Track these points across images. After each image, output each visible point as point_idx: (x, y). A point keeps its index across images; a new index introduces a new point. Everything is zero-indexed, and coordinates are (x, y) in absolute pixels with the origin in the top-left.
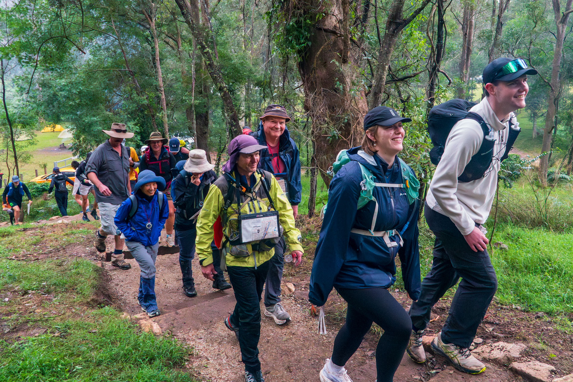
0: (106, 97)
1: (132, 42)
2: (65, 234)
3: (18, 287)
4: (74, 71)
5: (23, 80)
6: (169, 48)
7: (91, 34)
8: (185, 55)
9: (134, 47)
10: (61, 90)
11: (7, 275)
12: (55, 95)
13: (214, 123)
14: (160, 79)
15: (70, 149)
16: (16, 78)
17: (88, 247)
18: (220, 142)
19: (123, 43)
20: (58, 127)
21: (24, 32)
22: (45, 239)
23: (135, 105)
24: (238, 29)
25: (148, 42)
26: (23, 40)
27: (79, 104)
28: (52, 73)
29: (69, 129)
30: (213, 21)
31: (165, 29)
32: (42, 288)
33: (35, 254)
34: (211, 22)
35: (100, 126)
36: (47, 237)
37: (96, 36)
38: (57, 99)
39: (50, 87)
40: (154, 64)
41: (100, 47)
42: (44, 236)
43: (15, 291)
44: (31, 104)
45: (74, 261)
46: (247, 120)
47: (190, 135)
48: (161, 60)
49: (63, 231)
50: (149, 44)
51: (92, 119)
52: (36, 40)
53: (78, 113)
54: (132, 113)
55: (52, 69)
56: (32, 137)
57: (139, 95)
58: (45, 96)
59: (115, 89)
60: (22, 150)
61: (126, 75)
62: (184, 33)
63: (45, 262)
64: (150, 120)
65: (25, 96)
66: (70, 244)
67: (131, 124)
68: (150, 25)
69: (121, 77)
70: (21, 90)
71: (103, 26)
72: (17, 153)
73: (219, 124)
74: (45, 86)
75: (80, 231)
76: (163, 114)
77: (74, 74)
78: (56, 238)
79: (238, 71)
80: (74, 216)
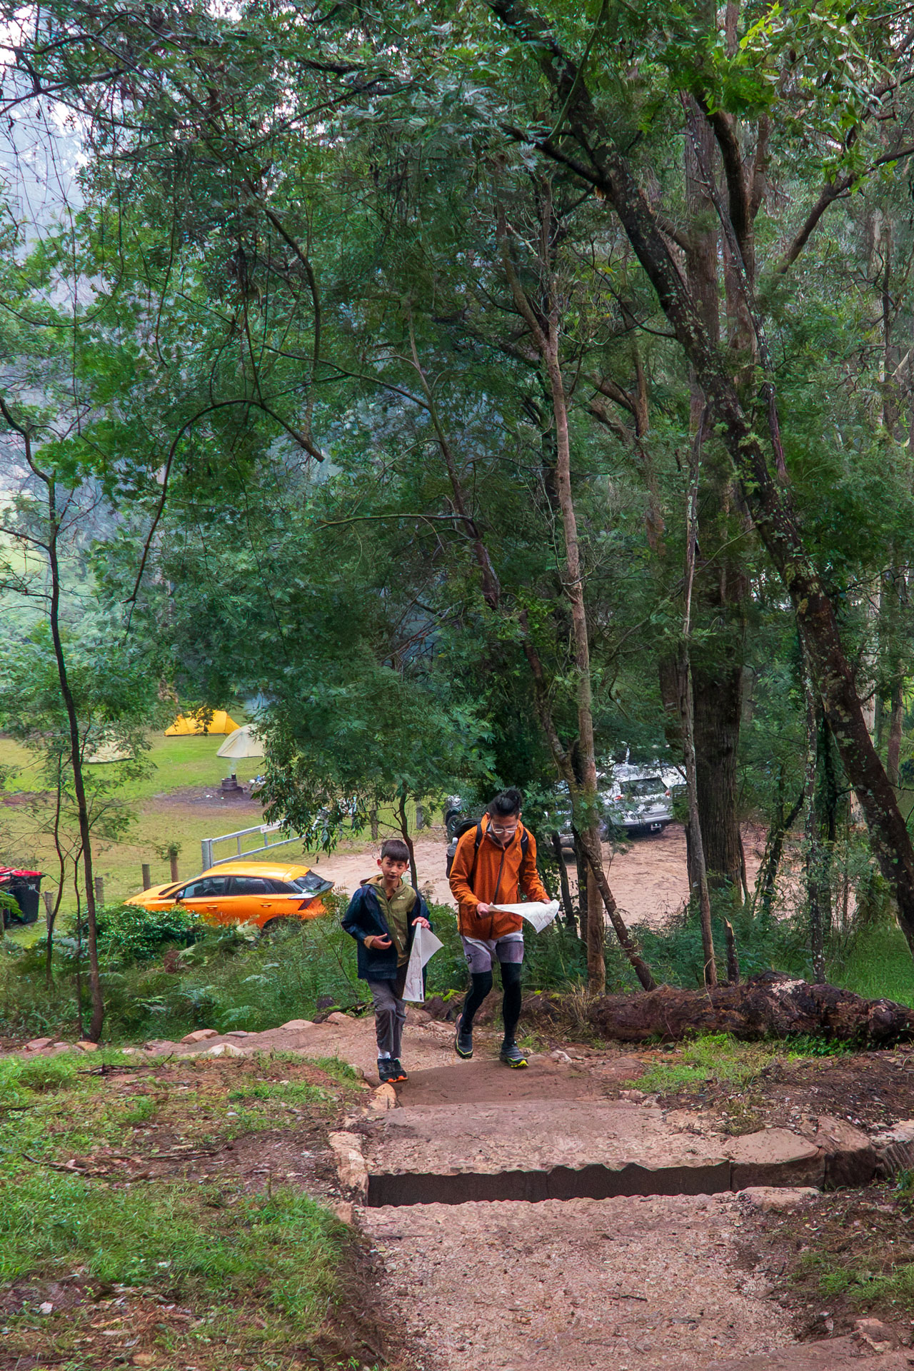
0: (383, 615)
1: (477, 416)
2: (231, 1095)
3: (81, 1269)
4: (279, 524)
5: (116, 554)
6: (608, 437)
7: (338, 390)
8: (662, 461)
9: (483, 435)
10: (235, 589)
11: (49, 1222)
12: (214, 607)
13: (759, 713)
14: (573, 551)
15: (256, 796)
16: (92, 547)
17: (307, 1148)
18: (781, 786)
19: (446, 419)
20: (220, 718)
21: (125, 389)
22: (169, 1108)
23: (480, 644)
24: (863, 357)
25: (531, 415)
26: (121, 418)
27: (290, 641)
28: (207, 528)
29: (254, 727)
30: (768, 329)
31: (593, 366)
32: (156, 1279)
33: (138, 1161)
34: (762, 332)
35: (359, 718)
36: (177, 1100)
37: (355, 395)
38: (223, 622)
39: (200, 581)
40: (551, 492)
41: (366, 434)
42: (166, 1099)
43: (72, 1283)
44: (140, 639)
45: (262, 1195)
46: (888, 705)
47: (669, 759)
48: (575, 478)
49: (227, 1084)
50: (535, 421)
51: (333, 692)
52: (163, 418)
53: (287, 670)
54: (468, 673)
55: (210, 517)
56: (137, 752)
57: (494, 608)
58: (182, 608)
59: (411, 587)
60: (105, 796)
61: (452, 534)
62: (662, 377)
63: (169, 1190)
64: (532, 698)
65: (119, 610)
66: (251, 1133)
67: (463, 713)
68: (540, 352)
69: (436, 543)
70: (110, 587)
71: (382, 361)
72: (88, 804)
73: (778, 717)
74: (184, 576)
75: (282, 1090)
76: (576, 676)
77: (282, 532)
78: (205, 1109)
79: (860, 520)
80: (265, 1034)
